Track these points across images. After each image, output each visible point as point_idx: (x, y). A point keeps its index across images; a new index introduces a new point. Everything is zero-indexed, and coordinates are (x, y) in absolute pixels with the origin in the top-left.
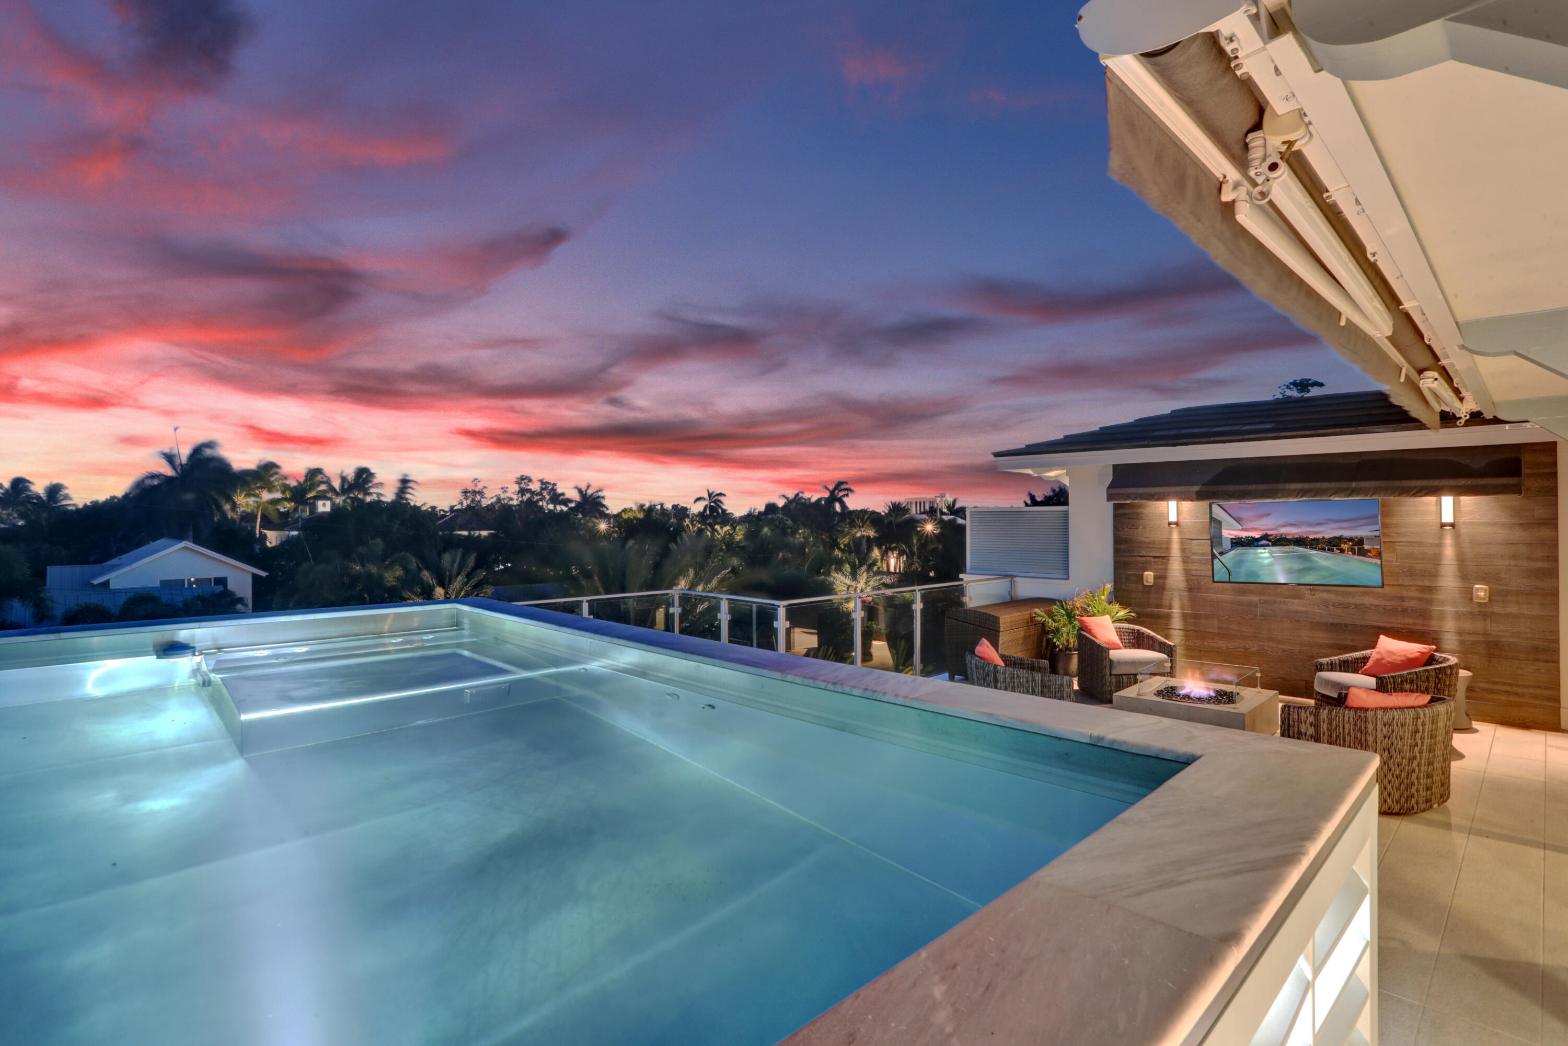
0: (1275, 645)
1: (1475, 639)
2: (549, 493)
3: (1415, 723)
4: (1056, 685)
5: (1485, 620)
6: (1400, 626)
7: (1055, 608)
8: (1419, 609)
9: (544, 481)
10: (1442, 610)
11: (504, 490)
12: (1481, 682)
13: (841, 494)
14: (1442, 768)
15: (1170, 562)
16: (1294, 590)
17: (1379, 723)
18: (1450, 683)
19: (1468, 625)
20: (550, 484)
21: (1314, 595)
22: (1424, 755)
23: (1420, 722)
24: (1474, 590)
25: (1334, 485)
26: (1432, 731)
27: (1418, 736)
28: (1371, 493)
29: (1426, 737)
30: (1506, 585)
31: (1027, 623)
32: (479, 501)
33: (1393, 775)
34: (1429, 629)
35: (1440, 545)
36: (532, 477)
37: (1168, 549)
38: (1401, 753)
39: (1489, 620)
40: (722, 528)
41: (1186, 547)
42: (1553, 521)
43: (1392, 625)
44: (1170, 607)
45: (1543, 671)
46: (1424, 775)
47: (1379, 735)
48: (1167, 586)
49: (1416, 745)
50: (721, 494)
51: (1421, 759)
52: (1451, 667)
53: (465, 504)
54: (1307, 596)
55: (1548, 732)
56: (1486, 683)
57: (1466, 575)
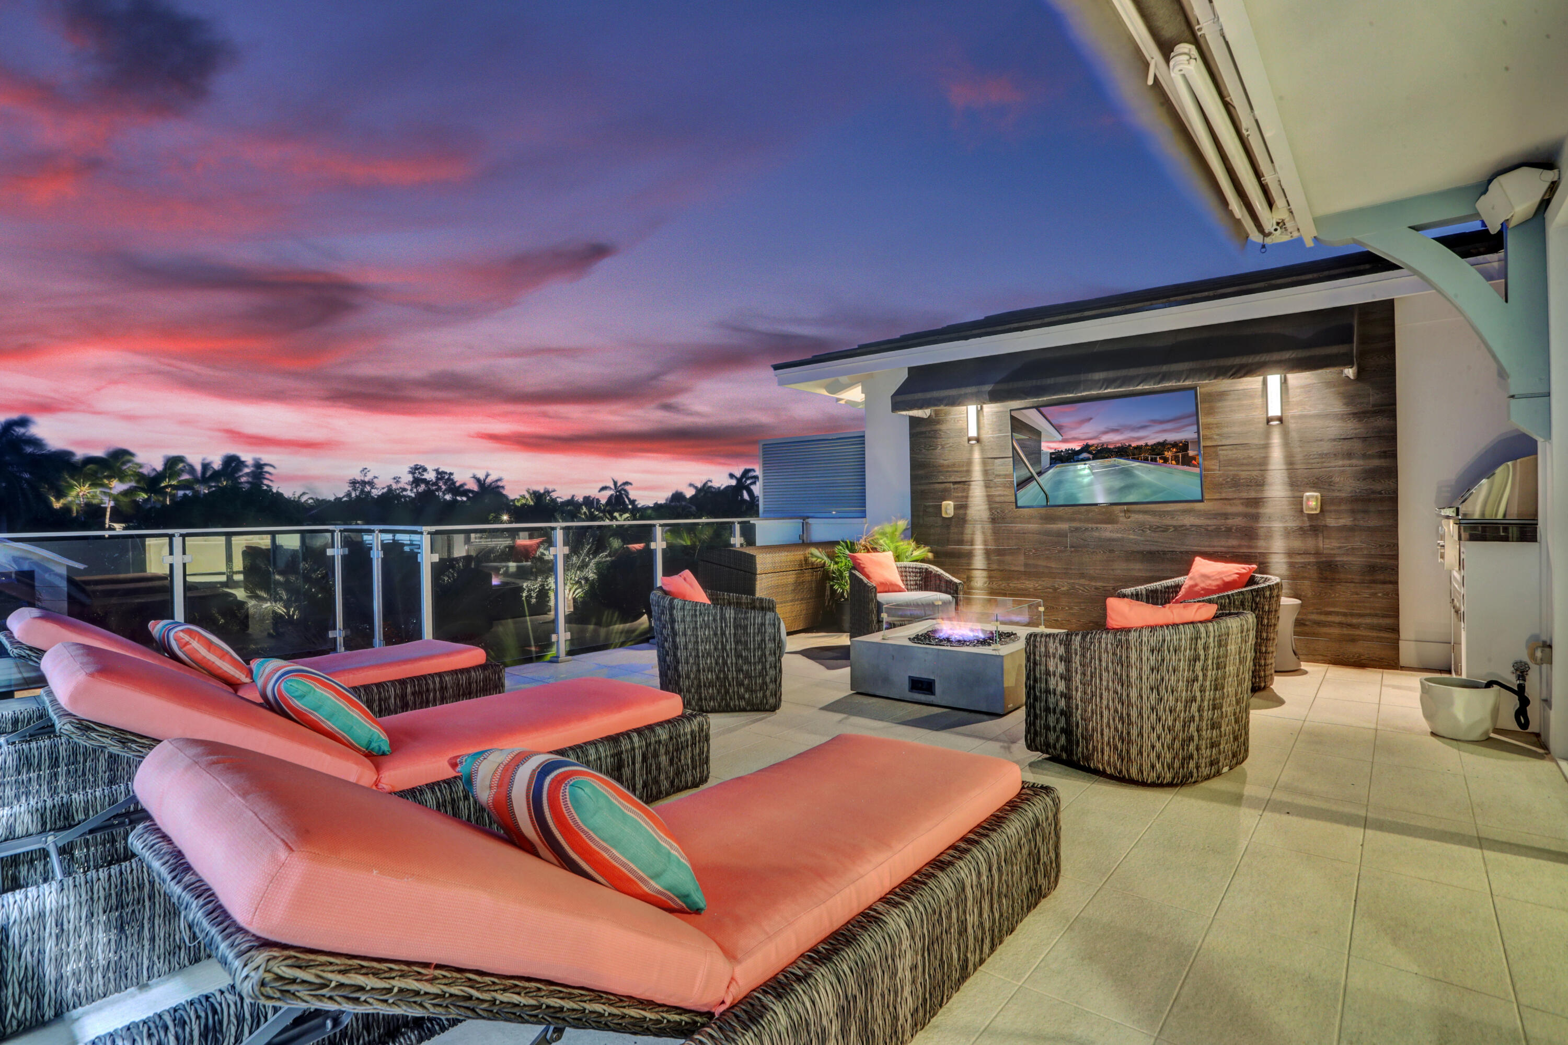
0: (1087, 583)
1: (1306, 560)
2: (445, 484)
3: (1193, 646)
4: (754, 625)
5: (1317, 536)
6: (1224, 549)
7: (838, 549)
8: (1244, 527)
9: (440, 470)
10: (1270, 527)
11: (397, 480)
12: (1313, 613)
13: (748, 482)
14: (1235, 714)
15: (972, 487)
16: (1106, 514)
17: (1145, 648)
18: (1269, 608)
19: (1297, 544)
20: (446, 473)
21: (1129, 517)
22: (1207, 693)
23: (1200, 643)
24: (1304, 499)
25: (1142, 370)
26: (1218, 657)
27: (1199, 665)
28: (1184, 377)
29: (1210, 667)
30: (1339, 491)
31: (801, 565)
32: (369, 492)
33: (1163, 727)
34: (1256, 551)
35: (1266, 446)
36: (427, 466)
37: (969, 472)
38: (1175, 692)
39: (1320, 535)
40: (621, 515)
41: (989, 468)
42: (1391, 407)
43: (1216, 549)
44: (972, 543)
45: (1380, 595)
46: (1207, 725)
47: (1144, 668)
48: (969, 518)
49: (1196, 679)
50: (626, 483)
51: (1202, 700)
52: (1271, 588)
53: (353, 495)
54: (1121, 519)
55: (1385, 670)
56: (1317, 613)
57: (1296, 484)
